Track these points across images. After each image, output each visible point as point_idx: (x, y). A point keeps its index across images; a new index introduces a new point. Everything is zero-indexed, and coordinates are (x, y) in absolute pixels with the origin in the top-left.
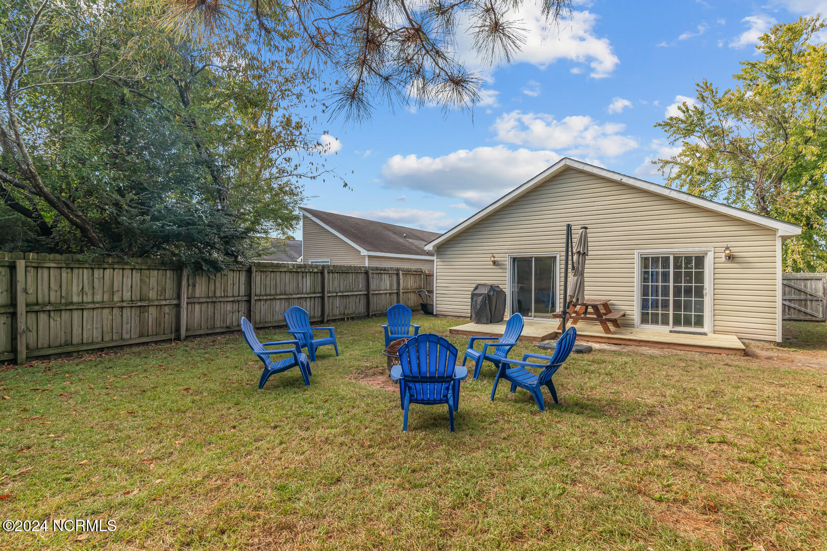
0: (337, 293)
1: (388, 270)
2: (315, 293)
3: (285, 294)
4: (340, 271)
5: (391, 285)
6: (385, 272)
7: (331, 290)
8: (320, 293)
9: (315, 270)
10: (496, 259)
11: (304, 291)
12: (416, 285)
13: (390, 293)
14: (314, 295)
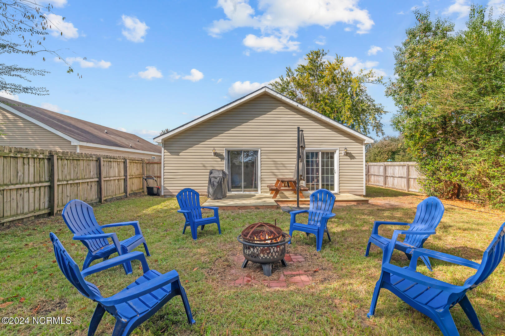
1: (117, 159)
2: (40, 182)
4: (71, 158)
5: (119, 172)
6: (114, 160)
7: (60, 178)
8: (47, 182)
9: (41, 156)
10: (216, 151)
11: (26, 181)
13: (118, 179)
14: (40, 185)
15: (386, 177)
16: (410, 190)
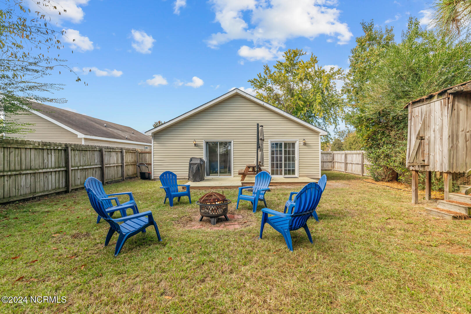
0: (78, 167)
1: (115, 149)
2: (59, 167)
3: (31, 169)
4: (81, 149)
5: (117, 160)
6: (114, 150)
7: (73, 164)
8: (64, 167)
9: (60, 148)
10: (196, 142)
11: (50, 166)
12: (133, 160)
13: (116, 166)
14: (59, 169)
15: (346, 164)
16: (364, 174)
